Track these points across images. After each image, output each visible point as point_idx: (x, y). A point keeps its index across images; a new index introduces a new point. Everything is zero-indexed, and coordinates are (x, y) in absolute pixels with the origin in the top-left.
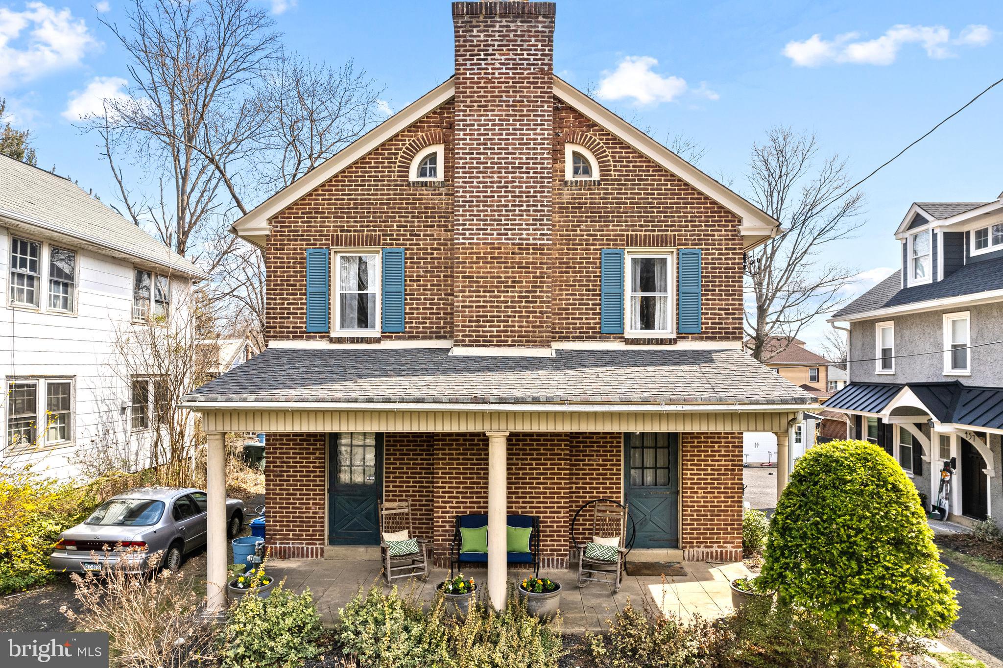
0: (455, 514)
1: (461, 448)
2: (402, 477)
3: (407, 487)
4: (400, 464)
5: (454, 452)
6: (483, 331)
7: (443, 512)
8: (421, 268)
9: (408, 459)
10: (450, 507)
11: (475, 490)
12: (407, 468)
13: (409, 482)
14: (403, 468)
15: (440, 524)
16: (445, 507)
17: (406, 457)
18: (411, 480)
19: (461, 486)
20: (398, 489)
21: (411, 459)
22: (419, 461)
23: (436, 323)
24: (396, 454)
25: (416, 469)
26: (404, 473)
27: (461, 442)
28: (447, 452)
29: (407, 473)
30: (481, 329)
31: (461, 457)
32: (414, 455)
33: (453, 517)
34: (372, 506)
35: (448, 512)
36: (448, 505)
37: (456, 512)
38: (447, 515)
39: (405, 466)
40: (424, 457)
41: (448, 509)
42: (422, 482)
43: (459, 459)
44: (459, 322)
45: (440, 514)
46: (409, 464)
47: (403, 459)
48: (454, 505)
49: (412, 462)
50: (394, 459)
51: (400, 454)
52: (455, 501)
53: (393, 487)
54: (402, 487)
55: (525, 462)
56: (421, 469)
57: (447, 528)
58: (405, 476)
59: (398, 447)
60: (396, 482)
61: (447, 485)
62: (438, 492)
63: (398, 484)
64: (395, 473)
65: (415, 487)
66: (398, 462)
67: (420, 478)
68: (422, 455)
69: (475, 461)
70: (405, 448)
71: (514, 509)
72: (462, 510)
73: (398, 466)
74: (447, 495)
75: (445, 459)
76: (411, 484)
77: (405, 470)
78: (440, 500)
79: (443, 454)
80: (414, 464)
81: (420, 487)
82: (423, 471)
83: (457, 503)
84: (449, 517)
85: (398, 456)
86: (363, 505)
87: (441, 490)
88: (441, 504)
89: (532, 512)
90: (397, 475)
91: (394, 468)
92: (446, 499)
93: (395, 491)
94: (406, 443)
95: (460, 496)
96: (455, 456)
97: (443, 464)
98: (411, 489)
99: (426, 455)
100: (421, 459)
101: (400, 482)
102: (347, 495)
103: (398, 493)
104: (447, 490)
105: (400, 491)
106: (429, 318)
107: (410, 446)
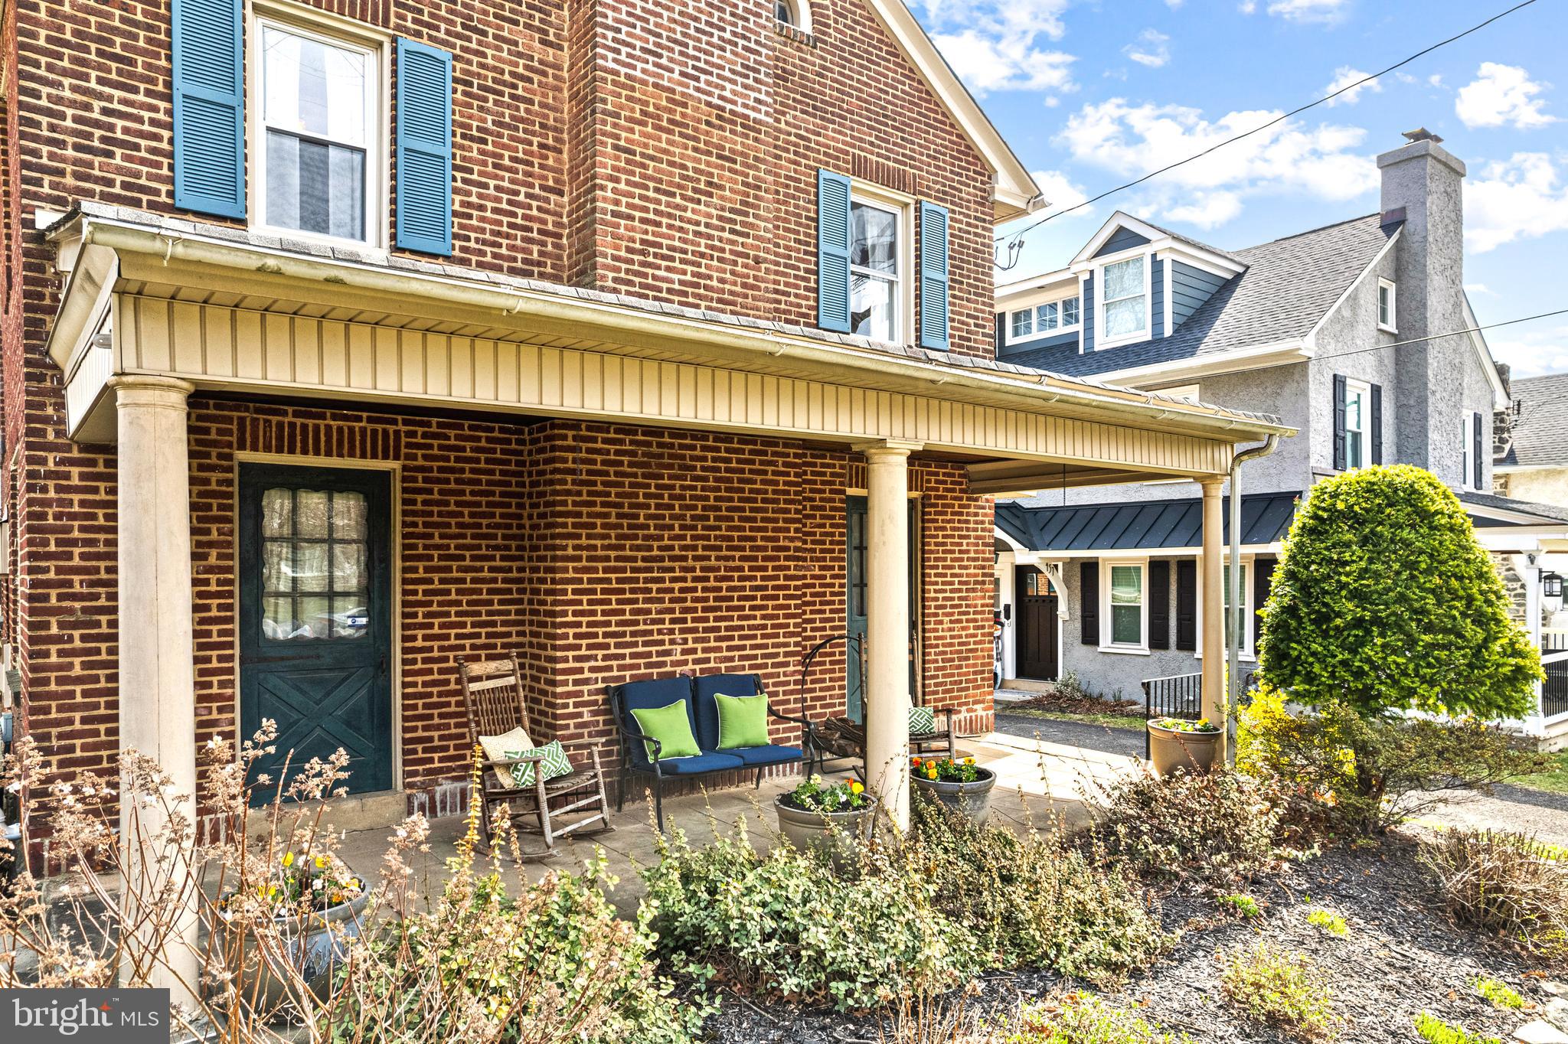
0: (600, 685)
1: (613, 533)
2: (448, 614)
3: (458, 636)
4: (442, 581)
5: (599, 543)
6: (654, 277)
7: (576, 683)
8: (488, 111)
9: (460, 569)
10: (592, 670)
11: (642, 627)
12: (459, 592)
13: (463, 625)
14: (448, 592)
15: (571, 710)
16: (581, 671)
17: (455, 565)
18: (469, 620)
19: (613, 619)
20: (436, 644)
21: (467, 570)
22: (486, 574)
23: (524, 250)
24: (430, 558)
25: (480, 592)
26: (451, 603)
27: (613, 520)
28: (584, 542)
29: (459, 603)
30: (650, 271)
31: (613, 554)
32: (474, 558)
33: (598, 692)
34: (364, 692)
35: (586, 682)
36: (586, 665)
37: (604, 680)
38: (585, 688)
39: (453, 587)
40: (498, 563)
41: (587, 675)
42: (493, 624)
43: (607, 559)
44: (604, 244)
45: (570, 688)
46: (463, 581)
47: (449, 569)
48: (600, 663)
49: (469, 576)
50: (427, 570)
51: (441, 558)
52: (600, 653)
53: (425, 638)
54: (447, 637)
55: (731, 564)
56: (490, 592)
57: (587, 718)
58: (453, 610)
59: (437, 540)
60: (431, 626)
61: (584, 620)
62: (566, 636)
63: (436, 631)
64: (430, 604)
65: (478, 636)
66: (436, 577)
67: (489, 613)
68: (492, 558)
69: (640, 564)
70: (453, 543)
71: (712, 665)
72: (615, 673)
73: (436, 586)
74: (584, 642)
75: (579, 559)
76: (468, 630)
77: (453, 596)
78: (571, 654)
79: (576, 548)
80: (474, 581)
81: (489, 635)
82: (496, 598)
83: (605, 658)
84: (590, 693)
85: (435, 563)
86: (341, 692)
87: (571, 631)
88: (571, 664)
89: (743, 668)
90: (435, 608)
91: (425, 593)
92: (583, 652)
93: (431, 649)
94: (454, 530)
95: (612, 641)
96: (600, 553)
97: (576, 570)
98: (467, 642)
99: (503, 558)
100: (491, 569)
101: (442, 626)
102: (297, 669)
103: (436, 654)
104: (584, 629)
105: (441, 649)
106: (508, 236)
107: (463, 536)
